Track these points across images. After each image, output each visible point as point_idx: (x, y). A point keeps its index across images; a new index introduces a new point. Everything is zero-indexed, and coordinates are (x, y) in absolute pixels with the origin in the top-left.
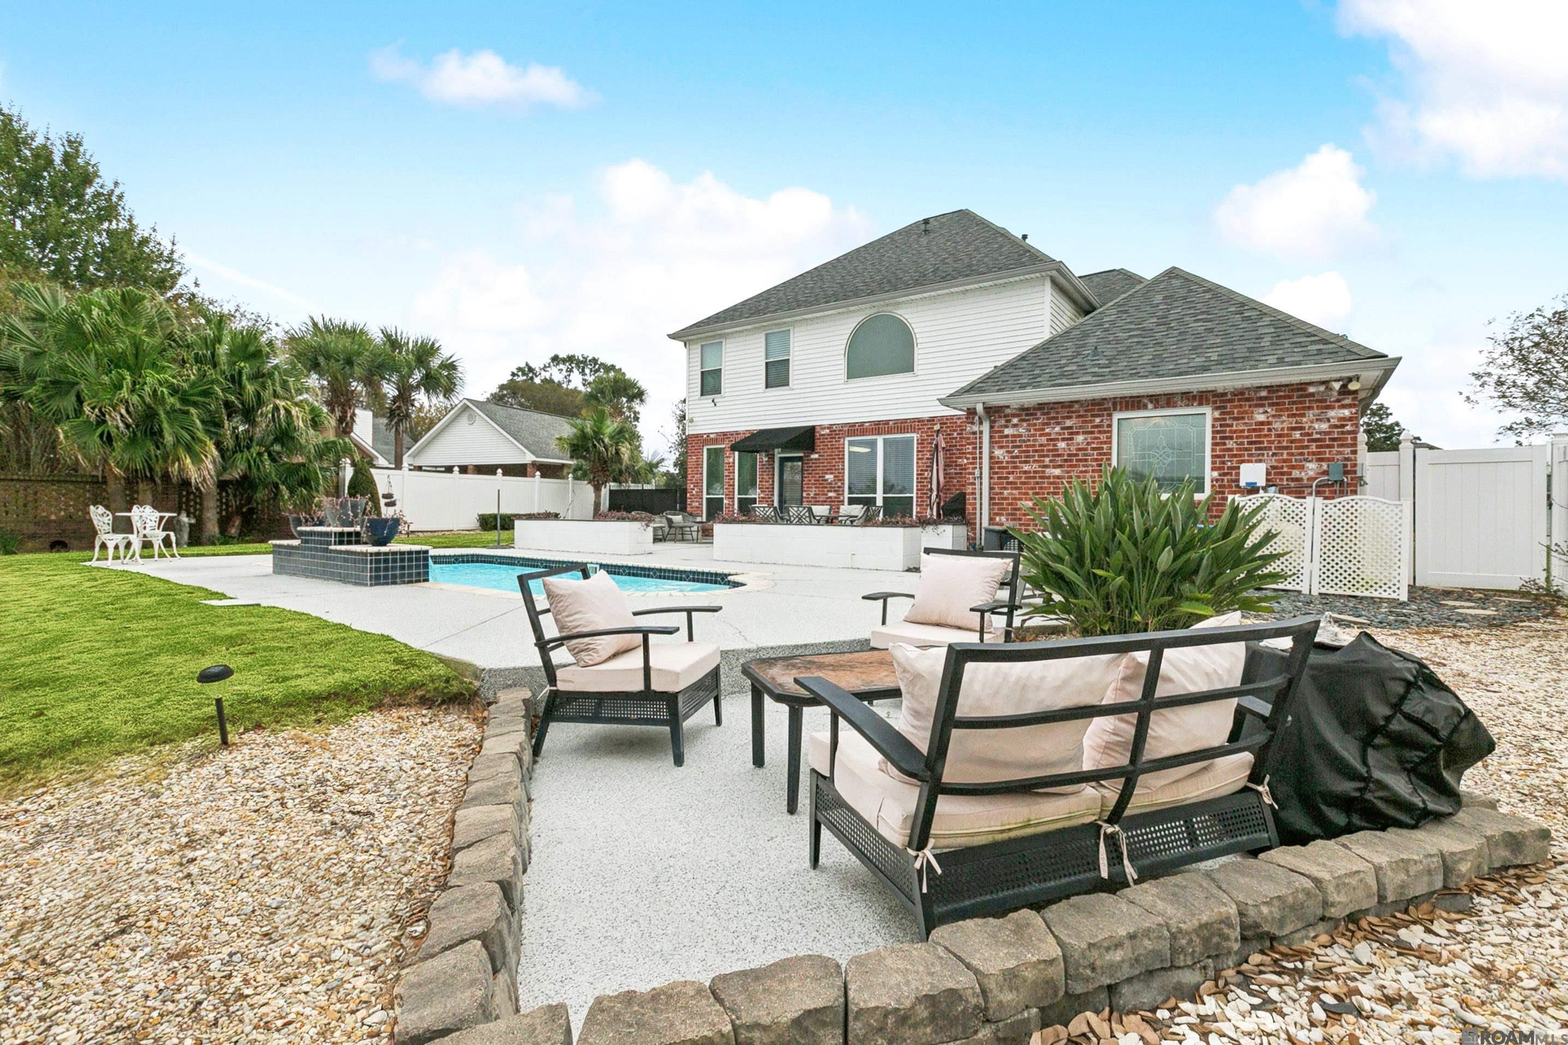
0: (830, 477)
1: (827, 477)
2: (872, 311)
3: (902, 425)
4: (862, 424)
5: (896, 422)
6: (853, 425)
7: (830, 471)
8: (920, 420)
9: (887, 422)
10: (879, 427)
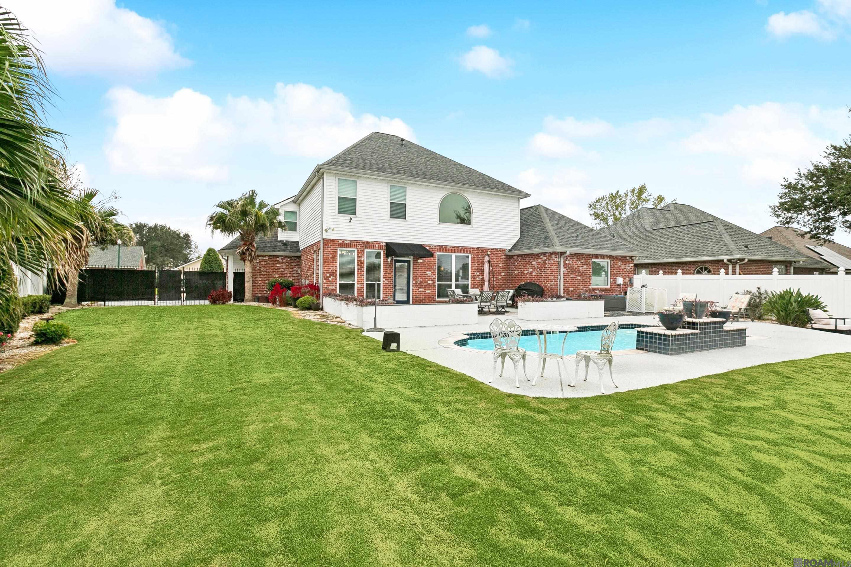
0: (429, 273)
1: (427, 273)
2: (453, 191)
3: (465, 250)
4: (446, 246)
5: (463, 247)
6: (442, 246)
7: (429, 269)
8: (473, 248)
9: (458, 247)
10: (454, 249)
